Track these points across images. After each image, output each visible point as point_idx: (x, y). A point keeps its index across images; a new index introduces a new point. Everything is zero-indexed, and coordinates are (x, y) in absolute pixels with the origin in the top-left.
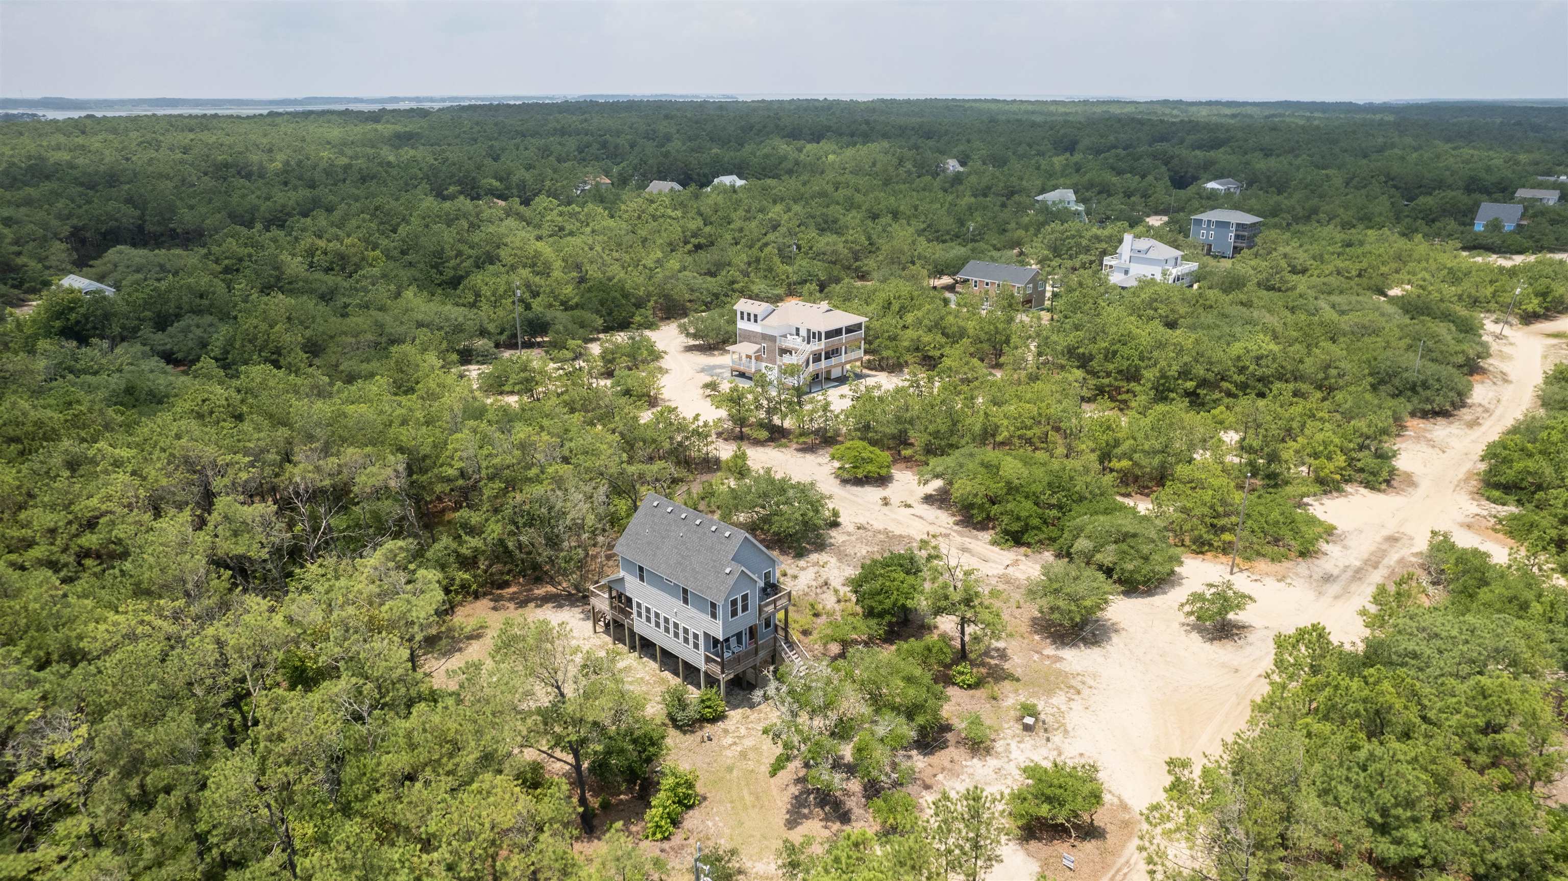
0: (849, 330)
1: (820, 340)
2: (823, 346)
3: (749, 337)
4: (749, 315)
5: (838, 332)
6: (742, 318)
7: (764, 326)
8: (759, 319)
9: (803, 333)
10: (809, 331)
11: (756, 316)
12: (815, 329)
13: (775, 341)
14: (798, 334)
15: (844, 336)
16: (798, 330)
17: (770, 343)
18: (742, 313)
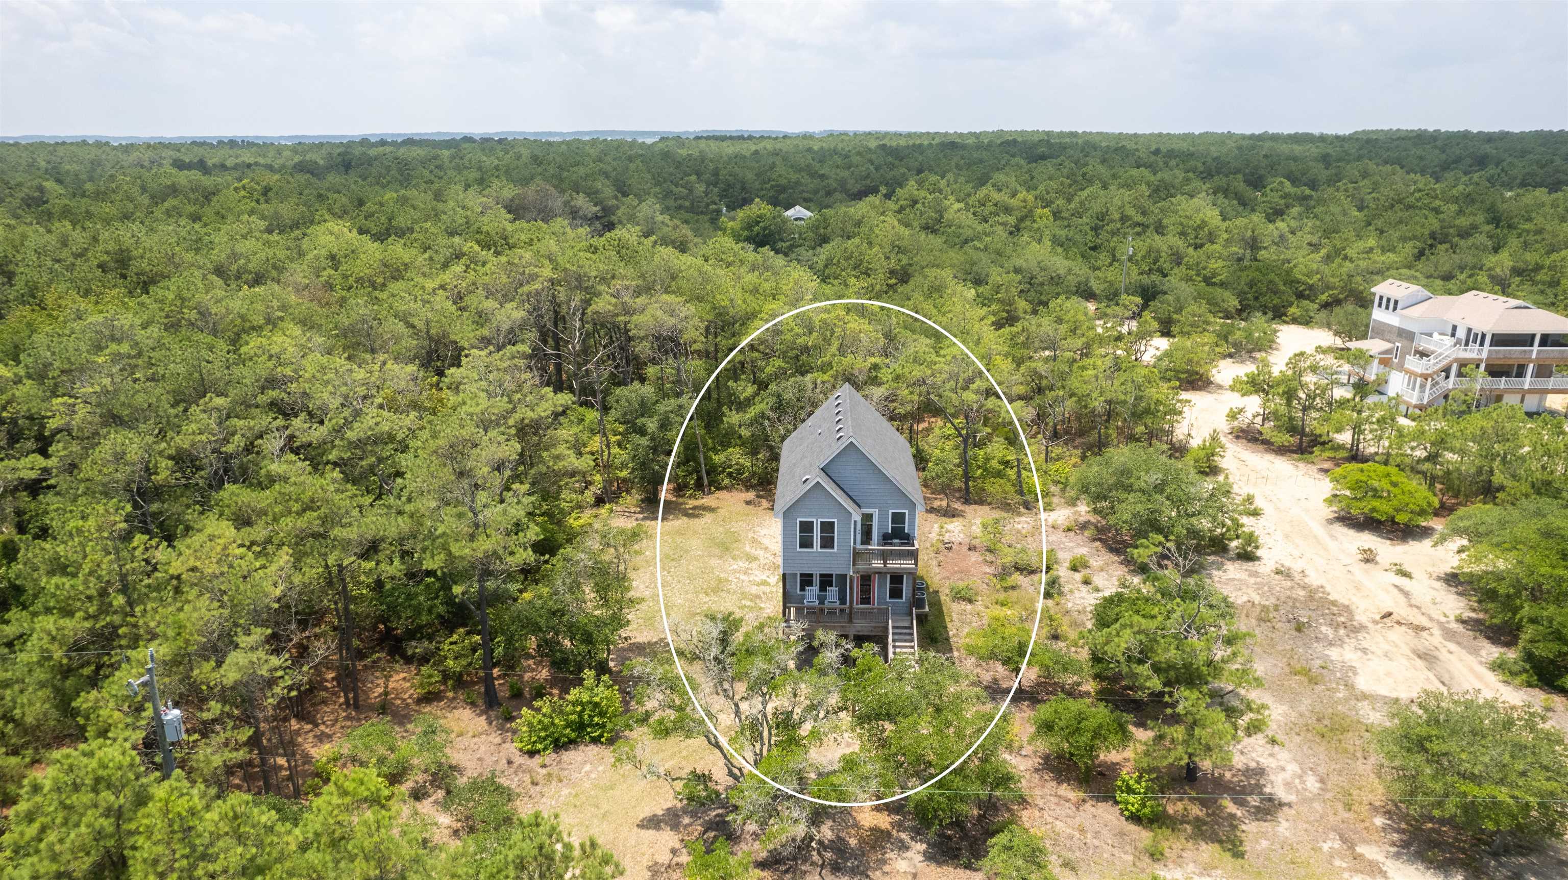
0: (1546, 340)
1: (1482, 344)
2: (1484, 355)
3: (1382, 331)
4: (1389, 300)
5: (1526, 340)
6: (1380, 305)
7: (1403, 317)
8: (1399, 306)
9: (1461, 334)
10: (1470, 330)
11: (1396, 302)
12: (1478, 328)
13: (1412, 340)
14: (1453, 335)
15: (1536, 348)
16: (1455, 328)
17: (1406, 343)
18: (1381, 298)
